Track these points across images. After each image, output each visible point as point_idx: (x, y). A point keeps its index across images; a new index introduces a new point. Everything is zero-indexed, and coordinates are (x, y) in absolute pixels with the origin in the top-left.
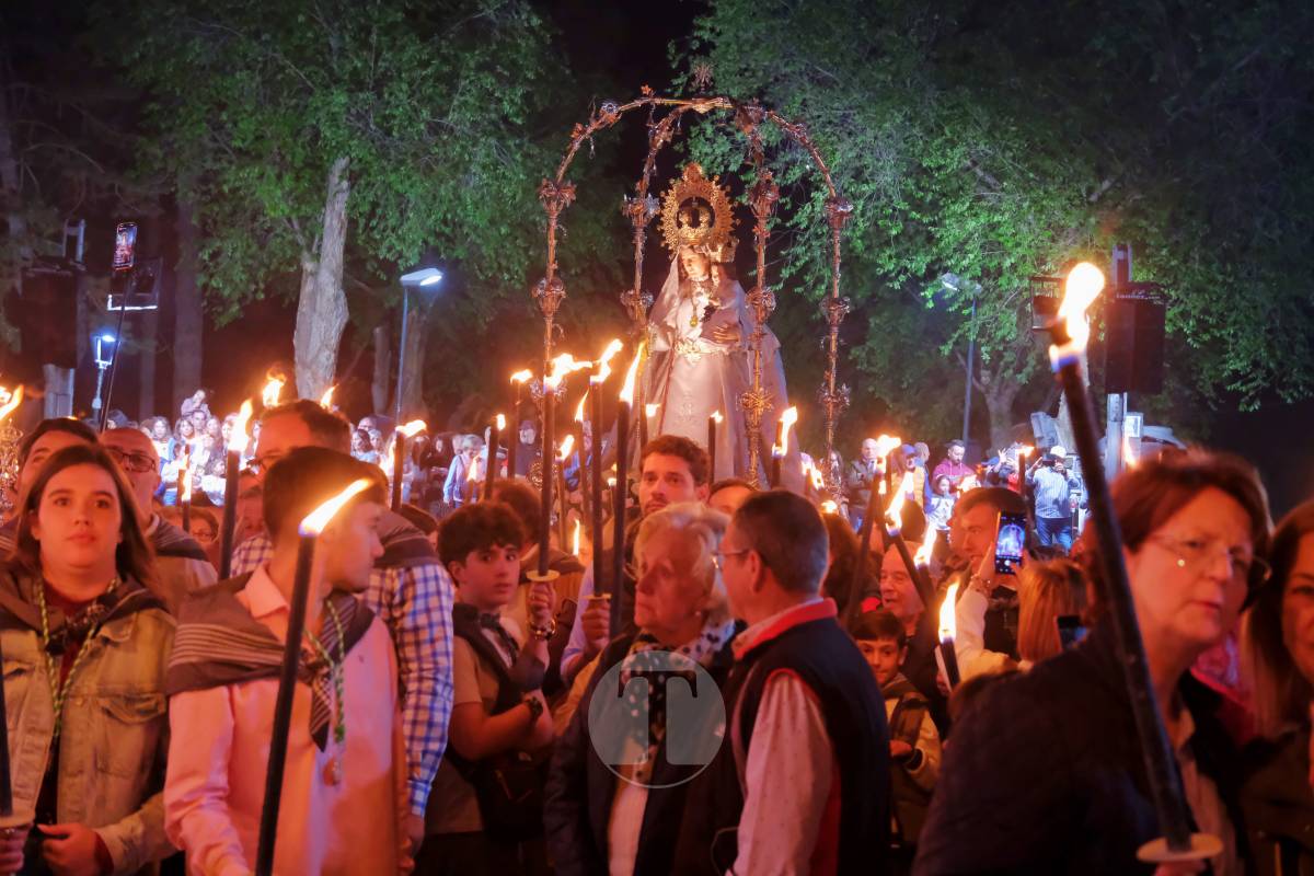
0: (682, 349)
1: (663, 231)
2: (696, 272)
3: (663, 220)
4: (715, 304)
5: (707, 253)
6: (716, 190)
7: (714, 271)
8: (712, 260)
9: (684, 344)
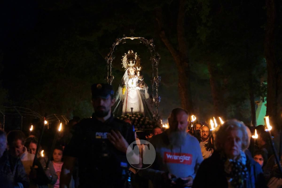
3: (123, 62)
4: (140, 79)
5: (135, 69)
6: (136, 56)
7: (138, 73)
8: (137, 70)
9: (130, 88)
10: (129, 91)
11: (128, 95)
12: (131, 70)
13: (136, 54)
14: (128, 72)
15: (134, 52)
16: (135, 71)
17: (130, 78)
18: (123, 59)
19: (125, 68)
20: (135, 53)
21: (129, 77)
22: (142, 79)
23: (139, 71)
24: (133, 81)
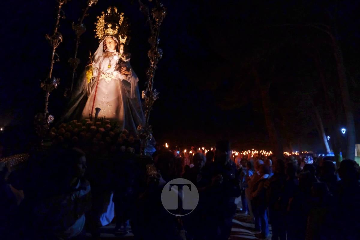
0: (103, 76)
2: (111, 48)
3: (97, 27)
4: (123, 59)
5: (117, 41)
6: (122, 19)
7: (122, 47)
8: (121, 43)
9: (104, 74)
10: (102, 79)
11: (98, 86)
12: (110, 43)
13: (122, 16)
14: (105, 45)
15: (120, 12)
16: (116, 44)
17: (105, 57)
18: (98, 21)
19: (100, 39)
20: (120, 14)
21: (104, 54)
22: (127, 58)
23: (123, 44)
24: (110, 61)
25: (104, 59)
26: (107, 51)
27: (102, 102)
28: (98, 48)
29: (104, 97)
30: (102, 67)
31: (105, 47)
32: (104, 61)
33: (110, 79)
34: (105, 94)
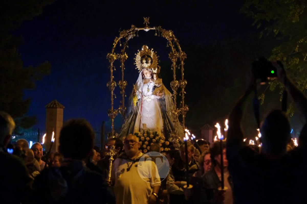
0: (145, 98)
1: (136, 65)
2: (148, 76)
3: (136, 61)
4: (156, 85)
5: (151, 71)
6: (152, 53)
7: (155, 76)
9: (146, 97)
10: (144, 100)
11: (142, 106)
12: (146, 73)
13: (153, 51)
14: (143, 75)
15: (150, 48)
16: (151, 73)
17: (145, 83)
18: (136, 57)
19: (139, 70)
20: (151, 50)
21: (143, 81)
23: (155, 74)
24: (148, 86)
25: (144, 85)
26: (145, 78)
27: (147, 117)
28: (139, 77)
29: (148, 114)
30: (143, 91)
31: (143, 76)
32: (144, 87)
33: (150, 100)
34: (148, 111)
